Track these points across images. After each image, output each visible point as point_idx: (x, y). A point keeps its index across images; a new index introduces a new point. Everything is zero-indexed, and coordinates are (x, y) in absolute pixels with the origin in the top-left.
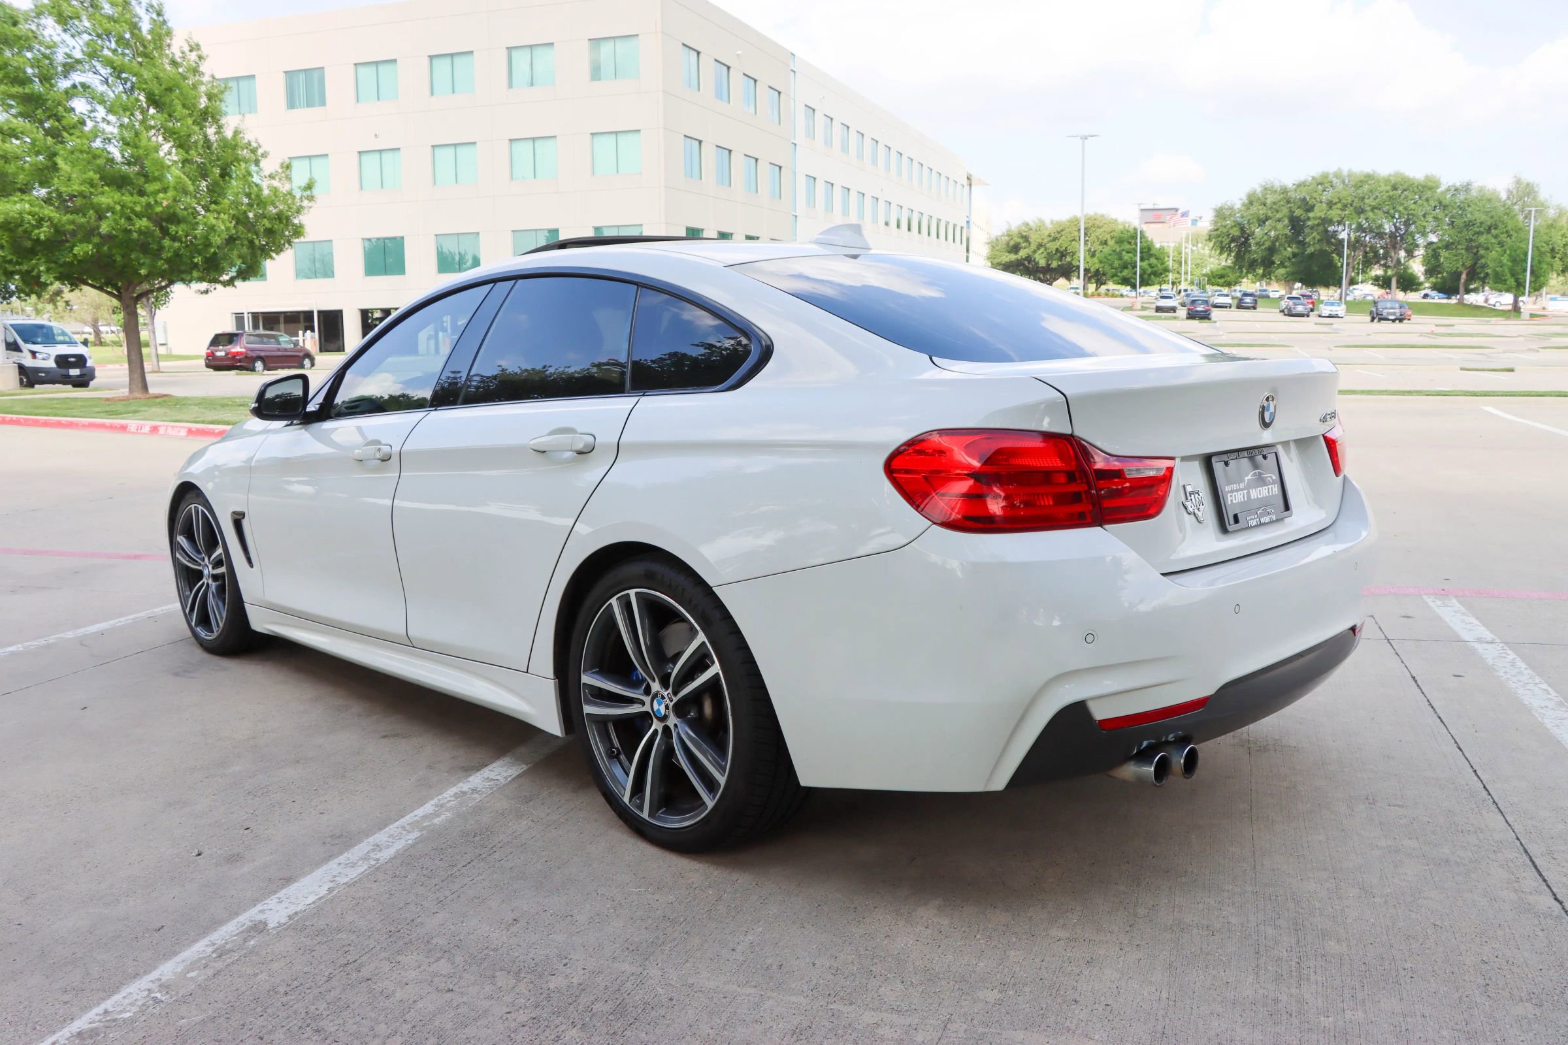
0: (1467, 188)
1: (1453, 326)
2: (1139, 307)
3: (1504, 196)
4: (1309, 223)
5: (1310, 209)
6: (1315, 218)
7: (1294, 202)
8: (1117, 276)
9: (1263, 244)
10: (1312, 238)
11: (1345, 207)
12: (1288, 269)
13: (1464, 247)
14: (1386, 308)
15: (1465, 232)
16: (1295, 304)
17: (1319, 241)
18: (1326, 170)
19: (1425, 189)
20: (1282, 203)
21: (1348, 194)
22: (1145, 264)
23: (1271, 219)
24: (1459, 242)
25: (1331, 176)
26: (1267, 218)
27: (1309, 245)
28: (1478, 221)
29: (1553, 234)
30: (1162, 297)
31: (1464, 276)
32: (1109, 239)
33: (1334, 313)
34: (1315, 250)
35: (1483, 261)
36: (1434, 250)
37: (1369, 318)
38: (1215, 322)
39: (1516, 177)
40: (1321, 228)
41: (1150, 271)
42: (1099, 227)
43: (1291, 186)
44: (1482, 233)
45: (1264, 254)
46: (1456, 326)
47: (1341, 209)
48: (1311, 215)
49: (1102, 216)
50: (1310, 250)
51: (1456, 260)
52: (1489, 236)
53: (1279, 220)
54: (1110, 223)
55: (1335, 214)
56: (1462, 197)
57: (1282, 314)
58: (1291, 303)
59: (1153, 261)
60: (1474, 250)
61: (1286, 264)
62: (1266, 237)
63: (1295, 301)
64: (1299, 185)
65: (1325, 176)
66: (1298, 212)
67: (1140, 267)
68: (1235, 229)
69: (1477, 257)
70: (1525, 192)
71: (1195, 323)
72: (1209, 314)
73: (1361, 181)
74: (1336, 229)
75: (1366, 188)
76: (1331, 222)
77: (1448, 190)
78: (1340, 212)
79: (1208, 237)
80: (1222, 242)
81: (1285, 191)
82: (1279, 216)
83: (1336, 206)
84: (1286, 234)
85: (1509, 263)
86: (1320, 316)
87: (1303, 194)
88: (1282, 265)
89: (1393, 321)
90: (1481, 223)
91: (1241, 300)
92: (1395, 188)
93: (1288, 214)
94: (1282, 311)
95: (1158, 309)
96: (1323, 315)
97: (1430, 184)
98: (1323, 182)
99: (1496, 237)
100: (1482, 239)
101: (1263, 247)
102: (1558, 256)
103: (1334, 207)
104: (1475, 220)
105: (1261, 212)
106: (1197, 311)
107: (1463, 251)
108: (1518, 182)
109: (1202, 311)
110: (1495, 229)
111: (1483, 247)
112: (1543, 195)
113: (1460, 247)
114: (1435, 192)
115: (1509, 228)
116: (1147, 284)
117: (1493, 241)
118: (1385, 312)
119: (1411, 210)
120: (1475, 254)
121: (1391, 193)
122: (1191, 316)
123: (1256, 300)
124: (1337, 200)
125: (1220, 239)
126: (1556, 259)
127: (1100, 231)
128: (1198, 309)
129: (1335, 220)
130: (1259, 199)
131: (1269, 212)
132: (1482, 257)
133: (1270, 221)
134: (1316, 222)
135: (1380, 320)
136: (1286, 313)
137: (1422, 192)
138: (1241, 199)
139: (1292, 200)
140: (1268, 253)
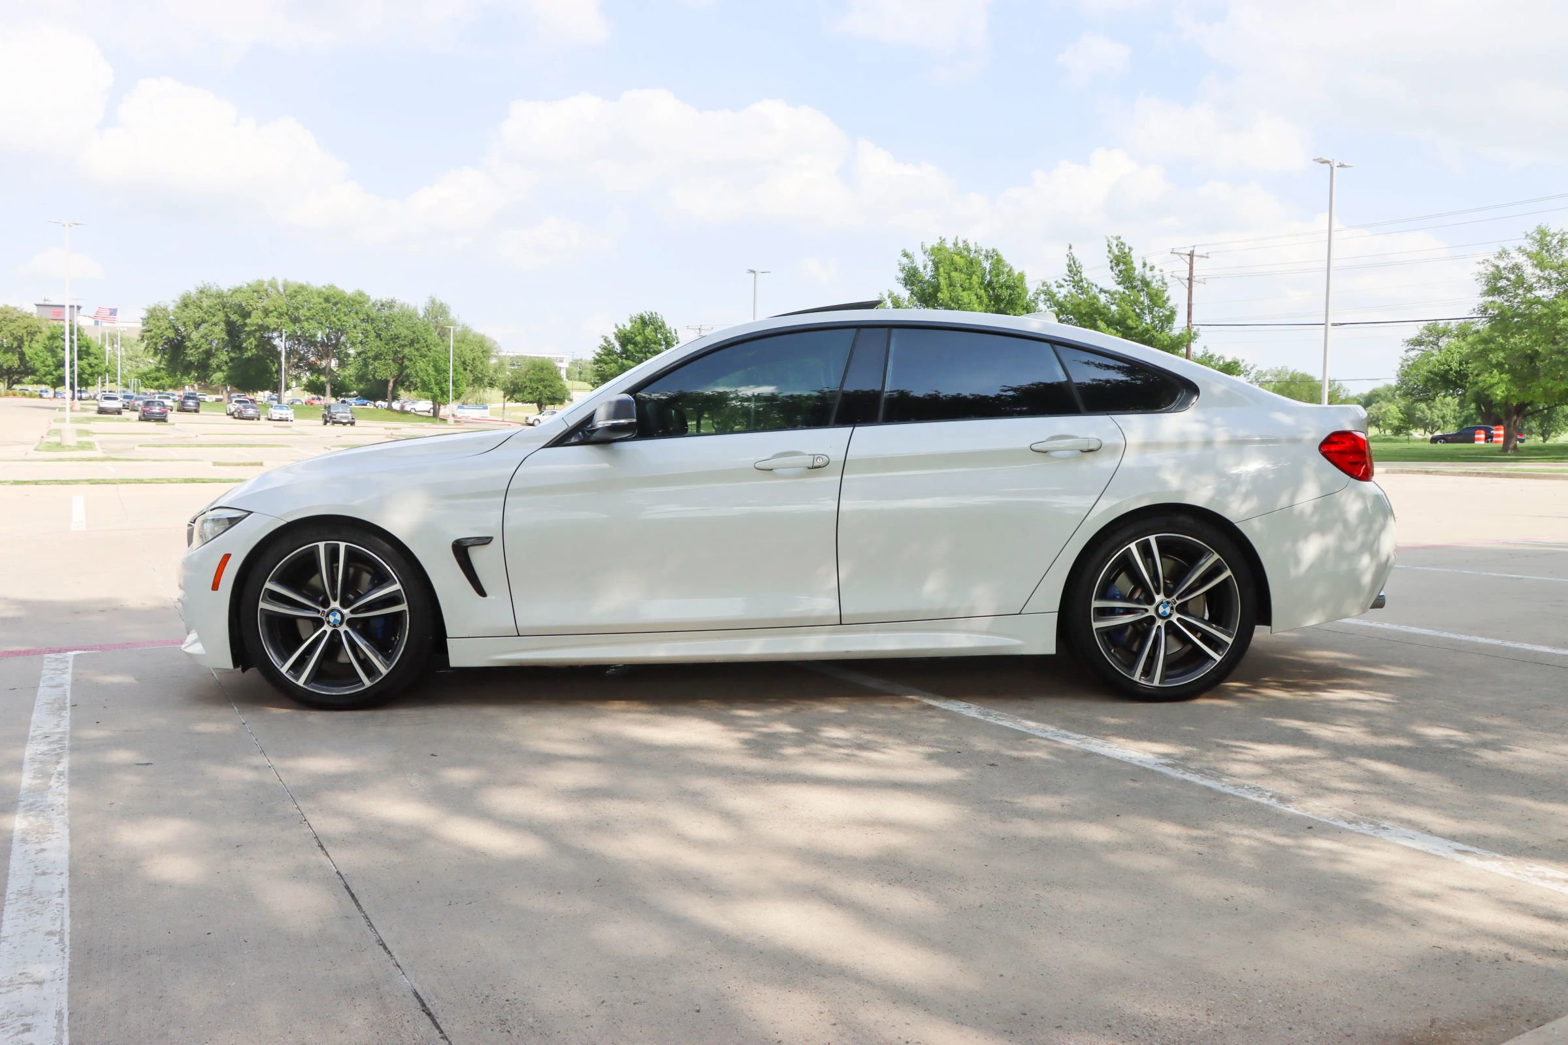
0: (391, 305)
1: (400, 429)
2: (79, 409)
3: (421, 313)
4: (247, 329)
5: (247, 315)
6: (252, 325)
7: (230, 307)
8: (51, 374)
9: (200, 347)
10: (250, 345)
11: (281, 315)
12: (225, 374)
13: (391, 358)
14: (338, 412)
15: (391, 344)
16: (245, 407)
17: (256, 346)
18: (260, 279)
19: (355, 303)
20: (218, 307)
21: (282, 303)
22: (84, 363)
23: (207, 322)
24: (387, 353)
25: (266, 285)
26: (204, 321)
27: (246, 349)
28: (403, 335)
29: (463, 349)
30: (107, 398)
31: (391, 384)
32: (25, 335)
33: (284, 417)
34: (252, 355)
35: (408, 371)
36: (364, 359)
37: (322, 422)
38: (173, 424)
39: (431, 297)
40: (258, 334)
41: (89, 370)
42: (12, 321)
43: (226, 290)
44: (406, 346)
45: (201, 357)
46: (402, 430)
47: (277, 318)
48: (248, 321)
49: (15, 309)
50: (248, 354)
51: (384, 370)
52: (412, 349)
53: (215, 324)
54: (24, 317)
55: (271, 321)
56: (386, 312)
57: (232, 417)
58: (241, 406)
59: (92, 360)
60: (400, 361)
61: (223, 368)
62: (203, 340)
63: (245, 404)
64: (235, 291)
65: (261, 283)
66: (234, 317)
67: (78, 366)
68: (169, 330)
69: (402, 368)
70: (438, 311)
71: (151, 425)
72: (166, 416)
73: (295, 292)
74: (270, 335)
75: (300, 298)
76: (267, 328)
77: (374, 305)
78: (276, 320)
79: (140, 338)
80: (156, 344)
81: (220, 295)
82: (215, 320)
83: (271, 314)
84: (223, 339)
85: (434, 373)
86: (269, 419)
87: (238, 298)
88: (219, 368)
89: (344, 424)
90: (405, 337)
91: (183, 403)
92: (327, 300)
93: (224, 319)
94: (232, 414)
95: (102, 411)
96: (274, 418)
97: (359, 299)
98: (258, 291)
99: (418, 350)
100: (407, 351)
101: (201, 350)
102: (469, 368)
103: (270, 315)
104: (400, 334)
105: (197, 315)
106: (153, 413)
107: (391, 361)
108: (433, 302)
109: (158, 414)
110: (418, 343)
111: (407, 358)
112: (453, 315)
113: (387, 357)
114: (364, 306)
115: (429, 342)
116: (87, 384)
117: (416, 353)
118: (338, 416)
119: (344, 322)
120: (401, 365)
121: (324, 305)
122: (146, 418)
123: (198, 404)
124: (274, 309)
125: (154, 340)
126: (468, 371)
127: (12, 326)
128: (154, 411)
129: (272, 327)
130: (194, 302)
131: (206, 316)
132: (407, 367)
133: (205, 325)
134: (253, 328)
135: (334, 423)
136: (237, 416)
137: (352, 305)
138: (174, 301)
139: (228, 305)
140: (204, 356)
